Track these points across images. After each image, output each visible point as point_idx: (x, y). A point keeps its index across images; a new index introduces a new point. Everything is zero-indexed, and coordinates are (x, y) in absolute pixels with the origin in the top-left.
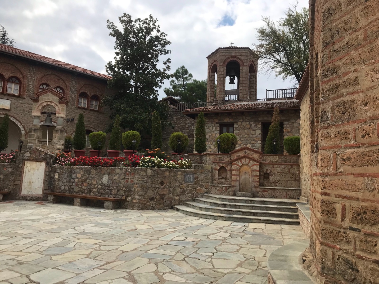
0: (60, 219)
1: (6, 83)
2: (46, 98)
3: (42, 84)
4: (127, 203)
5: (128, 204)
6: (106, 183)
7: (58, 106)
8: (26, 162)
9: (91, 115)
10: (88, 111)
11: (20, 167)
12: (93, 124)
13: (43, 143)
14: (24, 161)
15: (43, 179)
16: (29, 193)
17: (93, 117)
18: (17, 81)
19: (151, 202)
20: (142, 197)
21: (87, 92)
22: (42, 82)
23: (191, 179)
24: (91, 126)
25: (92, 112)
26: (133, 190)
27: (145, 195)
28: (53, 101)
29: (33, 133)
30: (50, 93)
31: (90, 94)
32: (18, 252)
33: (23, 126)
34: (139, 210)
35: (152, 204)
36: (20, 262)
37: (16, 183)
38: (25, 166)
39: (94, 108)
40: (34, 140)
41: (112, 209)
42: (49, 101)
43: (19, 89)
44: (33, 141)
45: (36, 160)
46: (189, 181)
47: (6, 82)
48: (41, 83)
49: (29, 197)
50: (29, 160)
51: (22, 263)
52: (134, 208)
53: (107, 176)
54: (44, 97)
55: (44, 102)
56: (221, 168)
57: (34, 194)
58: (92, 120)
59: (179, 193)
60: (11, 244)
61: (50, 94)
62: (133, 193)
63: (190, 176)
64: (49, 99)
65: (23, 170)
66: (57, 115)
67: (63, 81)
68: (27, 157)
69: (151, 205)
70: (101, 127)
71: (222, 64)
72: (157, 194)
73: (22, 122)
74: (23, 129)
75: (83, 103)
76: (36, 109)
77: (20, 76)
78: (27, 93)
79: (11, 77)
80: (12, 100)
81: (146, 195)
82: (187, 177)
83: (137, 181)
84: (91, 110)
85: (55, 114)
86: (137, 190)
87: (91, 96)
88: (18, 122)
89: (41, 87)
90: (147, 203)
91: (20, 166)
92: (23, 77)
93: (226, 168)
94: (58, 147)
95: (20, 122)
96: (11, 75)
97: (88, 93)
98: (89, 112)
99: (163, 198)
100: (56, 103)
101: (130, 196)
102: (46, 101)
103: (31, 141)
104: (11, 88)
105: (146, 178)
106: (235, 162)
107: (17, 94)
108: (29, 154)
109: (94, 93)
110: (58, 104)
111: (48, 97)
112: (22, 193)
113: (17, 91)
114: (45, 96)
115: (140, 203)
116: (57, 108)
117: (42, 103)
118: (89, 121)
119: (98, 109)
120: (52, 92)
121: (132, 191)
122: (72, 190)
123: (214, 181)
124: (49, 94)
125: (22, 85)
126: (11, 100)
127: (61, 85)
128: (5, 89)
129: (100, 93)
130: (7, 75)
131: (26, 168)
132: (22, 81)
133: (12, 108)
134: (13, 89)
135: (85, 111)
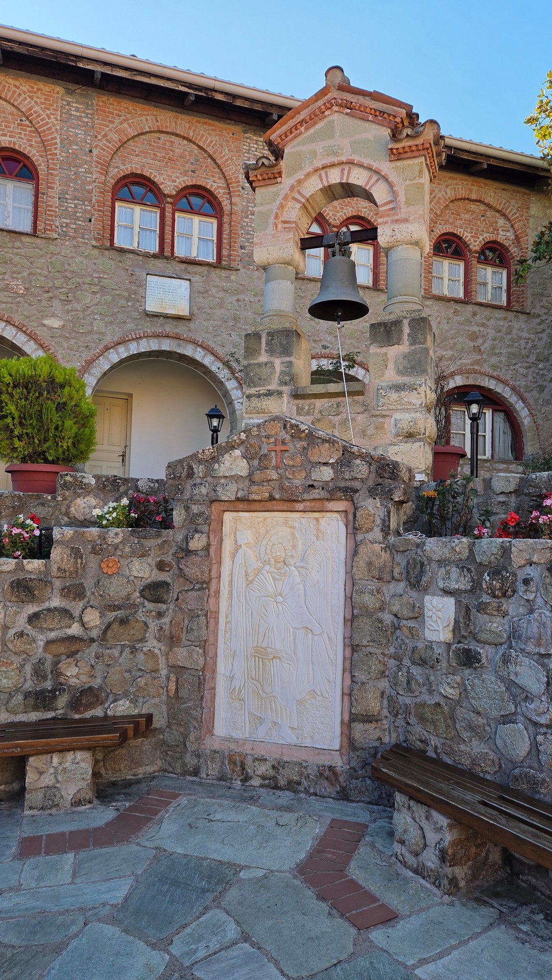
1: (168, 215)
2: (319, 147)
7: (385, 179)
8: (228, 517)
9: (483, 325)
10: (470, 308)
11: (195, 552)
12: (494, 360)
13: (319, 403)
14: (215, 510)
15: (337, 631)
16: (261, 734)
17: (492, 333)
18: (208, 207)
21: (459, 231)
24: (486, 368)
25: (487, 312)
28: (357, 158)
30: (335, 117)
31: (475, 242)
33: (237, 379)
37: (181, 655)
38: (227, 547)
39: (489, 296)
40: (269, 394)
42: (333, 165)
43: (215, 238)
44: (267, 402)
45: (287, 499)
47: (169, 209)
49: (263, 760)
50: (244, 503)
54: (305, 148)
55: (308, 175)
58: (487, 345)
64: (335, 154)
65: (214, 574)
66: (385, 236)
68: (233, 487)
70: (522, 371)
73: (233, 366)
74: (238, 393)
75: (449, 276)
76: (272, 220)
79: (185, 191)
80: (195, 279)
84: (481, 305)
87: (477, 248)
88: (220, 365)
91: (197, 543)
92: (227, 186)
94: (404, 419)
95: (227, 366)
97: (467, 236)
98: (475, 314)
100: (375, 165)
102: (319, 164)
103: (255, 401)
104: (189, 237)
107: (212, 258)
108: (244, 464)
109: (488, 237)
110: (386, 167)
111: (330, 142)
112: (221, 729)
113: (210, 244)
116: (380, 193)
117: (299, 182)
118: (477, 349)
119: (504, 302)
124: (331, 123)
125: (226, 219)
126: (189, 280)
128: (168, 240)
129: (510, 234)
130: (170, 182)
131: (234, 556)
132: (225, 204)
133: (196, 311)
134: (195, 240)
135: (458, 307)
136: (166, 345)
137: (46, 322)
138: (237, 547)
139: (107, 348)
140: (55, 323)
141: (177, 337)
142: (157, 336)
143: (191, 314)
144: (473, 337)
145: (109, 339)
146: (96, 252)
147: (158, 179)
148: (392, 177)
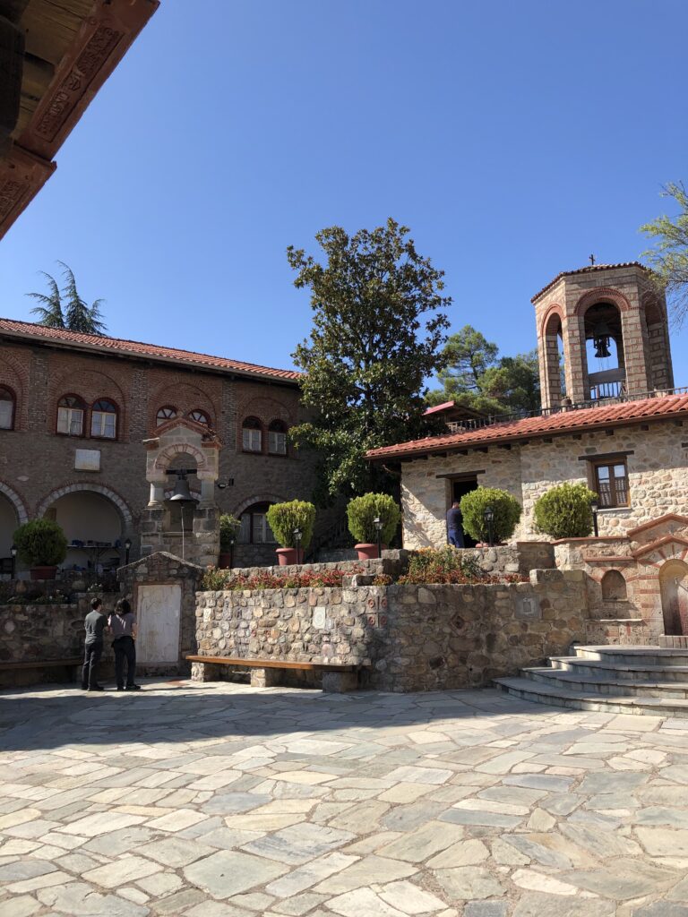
0: (228, 722)
1: (89, 414)
2: (174, 437)
3: (162, 409)
4: (377, 676)
5: (379, 679)
6: (323, 627)
7: (200, 453)
8: (140, 587)
9: (272, 467)
10: (263, 458)
13: (173, 540)
14: (136, 585)
15: (178, 624)
17: (276, 471)
18: (111, 408)
19: (434, 672)
20: (413, 660)
22: (163, 403)
23: (532, 607)
25: (272, 460)
26: (388, 641)
27: (418, 653)
28: (189, 444)
29: (150, 520)
31: (266, 420)
32: (147, 806)
33: (127, 505)
34: (409, 691)
35: (439, 676)
36: (156, 833)
38: (140, 597)
39: (276, 449)
40: (152, 535)
41: (341, 693)
42: (180, 445)
43: (115, 424)
44: (151, 539)
45: (161, 580)
46: (527, 613)
47: (89, 411)
48: (159, 405)
49: (152, 668)
50: (146, 582)
51: (162, 837)
52: (395, 689)
53: (324, 608)
54: (169, 437)
56: (608, 574)
57: (162, 660)
58: (274, 478)
59: (505, 647)
60: (130, 786)
61: (181, 427)
62: (388, 649)
63: (529, 600)
64: (180, 440)
66: (199, 475)
67: (206, 396)
68: (142, 577)
69: (437, 680)
71: (572, 311)
72: (449, 651)
73: (124, 497)
74: (128, 512)
75: (252, 439)
76: (154, 464)
77: (115, 396)
78: (131, 431)
79: (98, 401)
80: (103, 449)
81: (421, 654)
82: (520, 603)
83: (397, 619)
84: (270, 455)
85: (195, 471)
86: (397, 641)
87: (268, 424)
88: (117, 497)
89: (161, 414)
90: (427, 673)
91: (130, 596)
92: (123, 397)
93: (622, 573)
94: (206, 547)
95: (121, 497)
96: (96, 395)
97: (262, 417)
98: (267, 462)
99: (463, 660)
100: (196, 448)
101: (383, 657)
102: (175, 444)
104: (99, 423)
105: (417, 610)
106: (646, 557)
107: (112, 435)
108: (146, 569)
109: (274, 417)
110: (200, 449)
111: (178, 436)
113: (112, 428)
114: (171, 434)
115: (408, 675)
116: (198, 458)
117: (167, 450)
118: (268, 481)
119: (285, 452)
120: (186, 424)
121: (386, 645)
122: (244, 648)
123: (591, 611)
124: (179, 429)
125: (121, 415)
126: (100, 450)
127: (203, 404)
128: (88, 428)
129: (287, 416)
130: (90, 396)
131: (142, 600)
132: (121, 406)
133: (103, 467)
134: (103, 426)
135: (257, 458)
136: (86, 487)
137: (19, 478)
138: (143, 597)
139: (53, 491)
140: (24, 479)
141: (93, 482)
142: (80, 482)
143: (101, 469)
144: (266, 474)
145: (54, 485)
146: (48, 438)
147: (83, 395)
148: (203, 453)
